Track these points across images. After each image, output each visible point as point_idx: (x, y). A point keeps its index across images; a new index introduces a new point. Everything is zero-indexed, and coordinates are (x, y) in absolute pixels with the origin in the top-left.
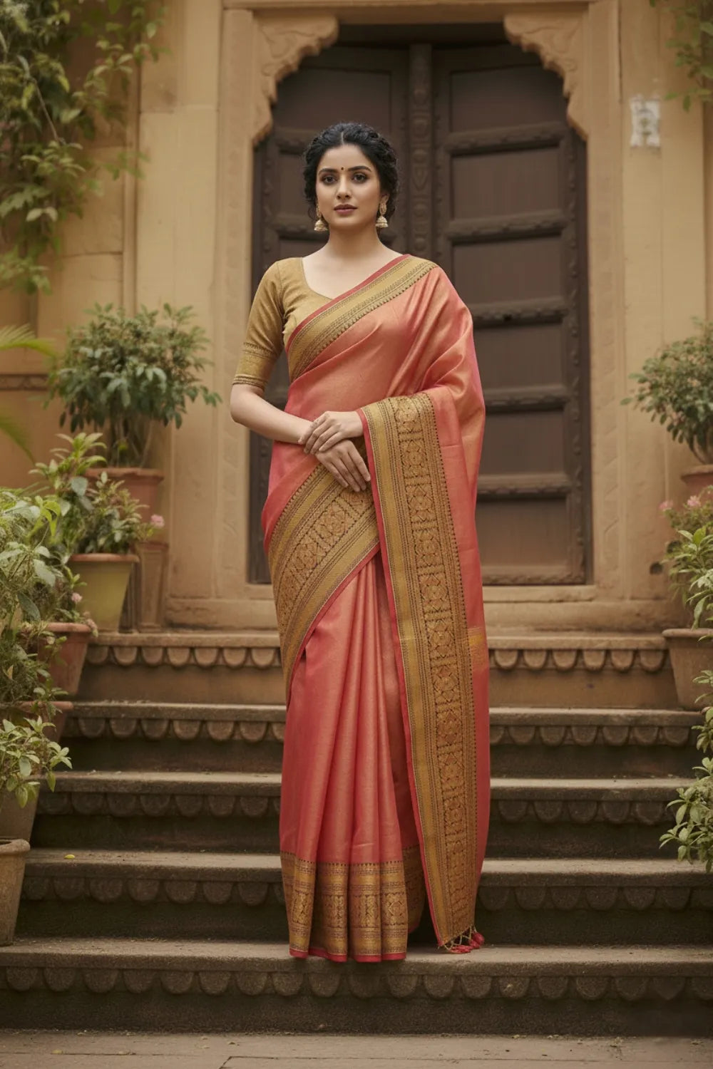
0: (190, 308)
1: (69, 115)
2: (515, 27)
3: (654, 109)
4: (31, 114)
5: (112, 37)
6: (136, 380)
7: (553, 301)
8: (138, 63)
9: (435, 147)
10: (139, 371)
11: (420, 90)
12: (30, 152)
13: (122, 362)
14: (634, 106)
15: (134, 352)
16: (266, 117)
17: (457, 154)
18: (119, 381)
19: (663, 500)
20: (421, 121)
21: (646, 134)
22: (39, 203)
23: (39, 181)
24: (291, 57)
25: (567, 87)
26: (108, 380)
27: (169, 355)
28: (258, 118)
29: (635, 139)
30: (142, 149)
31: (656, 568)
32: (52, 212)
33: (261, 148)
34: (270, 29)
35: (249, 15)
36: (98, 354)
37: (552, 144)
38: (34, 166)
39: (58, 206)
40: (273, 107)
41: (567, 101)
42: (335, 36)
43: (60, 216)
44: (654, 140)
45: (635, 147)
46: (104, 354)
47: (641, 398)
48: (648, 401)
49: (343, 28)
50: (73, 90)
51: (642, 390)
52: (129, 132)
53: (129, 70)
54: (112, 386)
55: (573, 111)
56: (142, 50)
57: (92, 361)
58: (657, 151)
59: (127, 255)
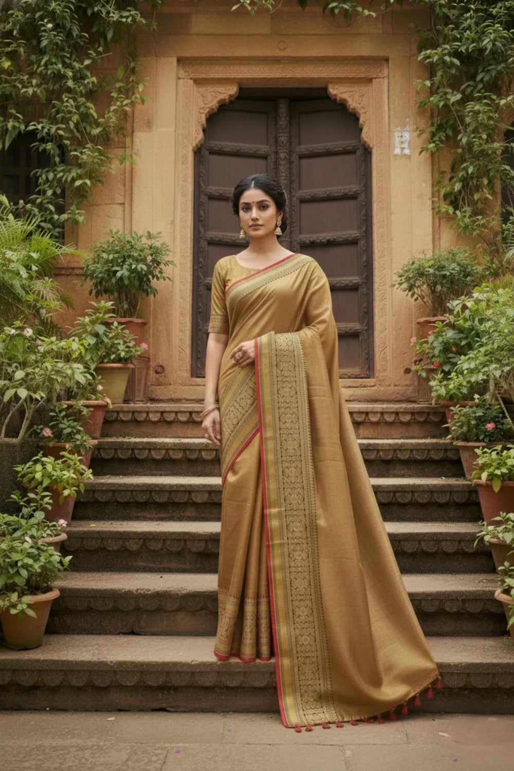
0: (161, 233)
1: (96, 131)
2: (334, 90)
3: (407, 136)
4: (75, 130)
5: (119, 91)
6: (131, 271)
7: (352, 233)
8: (133, 104)
9: (290, 153)
10: (134, 267)
11: (283, 122)
12: (75, 150)
13: (124, 262)
14: (397, 134)
15: (129, 256)
16: (201, 136)
17: (302, 157)
18: (123, 272)
19: (411, 337)
20: (283, 138)
21: (403, 149)
22: (80, 177)
23: (80, 166)
24: (213, 104)
25: (361, 122)
26: (116, 271)
27: (149, 258)
28: (197, 136)
29: (397, 151)
30: (135, 151)
31: (408, 371)
32: (88, 182)
33: (198, 152)
34: (202, 90)
35: (192, 81)
36: (111, 257)
37: (352, 152)
38: (77, 157)
39: (90, 179)
40: (204, 131)
41: (361, 130)
42: (236, 95)
43: (92, 183)
44: (407, 151)
45: (396, 155)
46: (114, 257)
47: (400, 284)
48: (405, 286)
49: (241, 90)
50: (99, 117)
51: (401, 280)
52: (128, 140)
53: (127, 108)
54: (119, 274)
55: (364, 135)
56: (136, 98)
57: (107, 261)
58: (408, 157)
59: (127, 205)
